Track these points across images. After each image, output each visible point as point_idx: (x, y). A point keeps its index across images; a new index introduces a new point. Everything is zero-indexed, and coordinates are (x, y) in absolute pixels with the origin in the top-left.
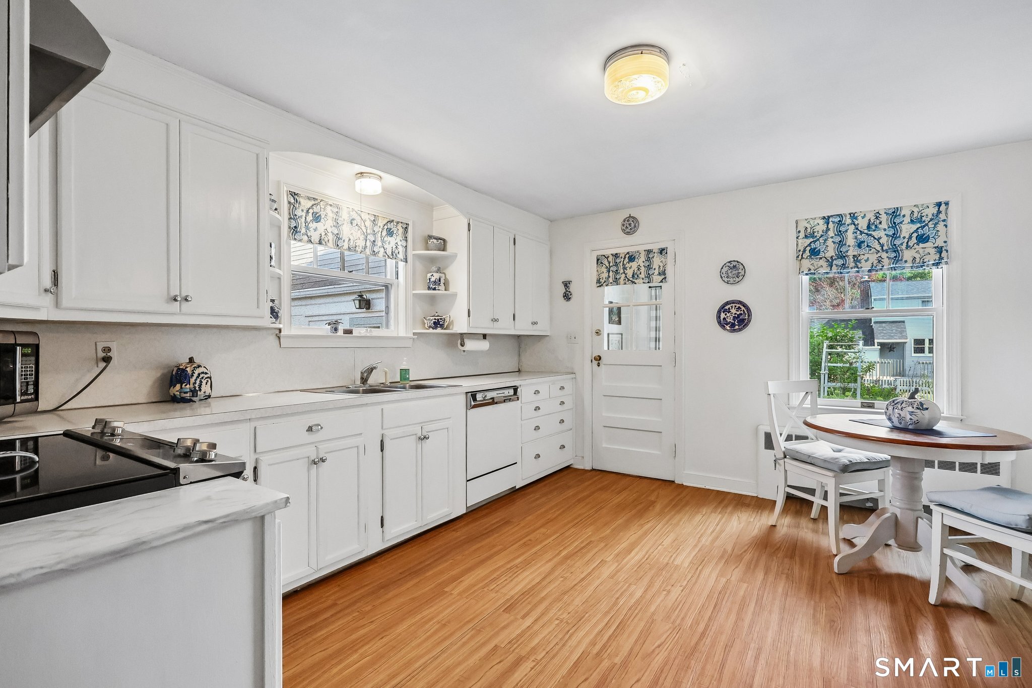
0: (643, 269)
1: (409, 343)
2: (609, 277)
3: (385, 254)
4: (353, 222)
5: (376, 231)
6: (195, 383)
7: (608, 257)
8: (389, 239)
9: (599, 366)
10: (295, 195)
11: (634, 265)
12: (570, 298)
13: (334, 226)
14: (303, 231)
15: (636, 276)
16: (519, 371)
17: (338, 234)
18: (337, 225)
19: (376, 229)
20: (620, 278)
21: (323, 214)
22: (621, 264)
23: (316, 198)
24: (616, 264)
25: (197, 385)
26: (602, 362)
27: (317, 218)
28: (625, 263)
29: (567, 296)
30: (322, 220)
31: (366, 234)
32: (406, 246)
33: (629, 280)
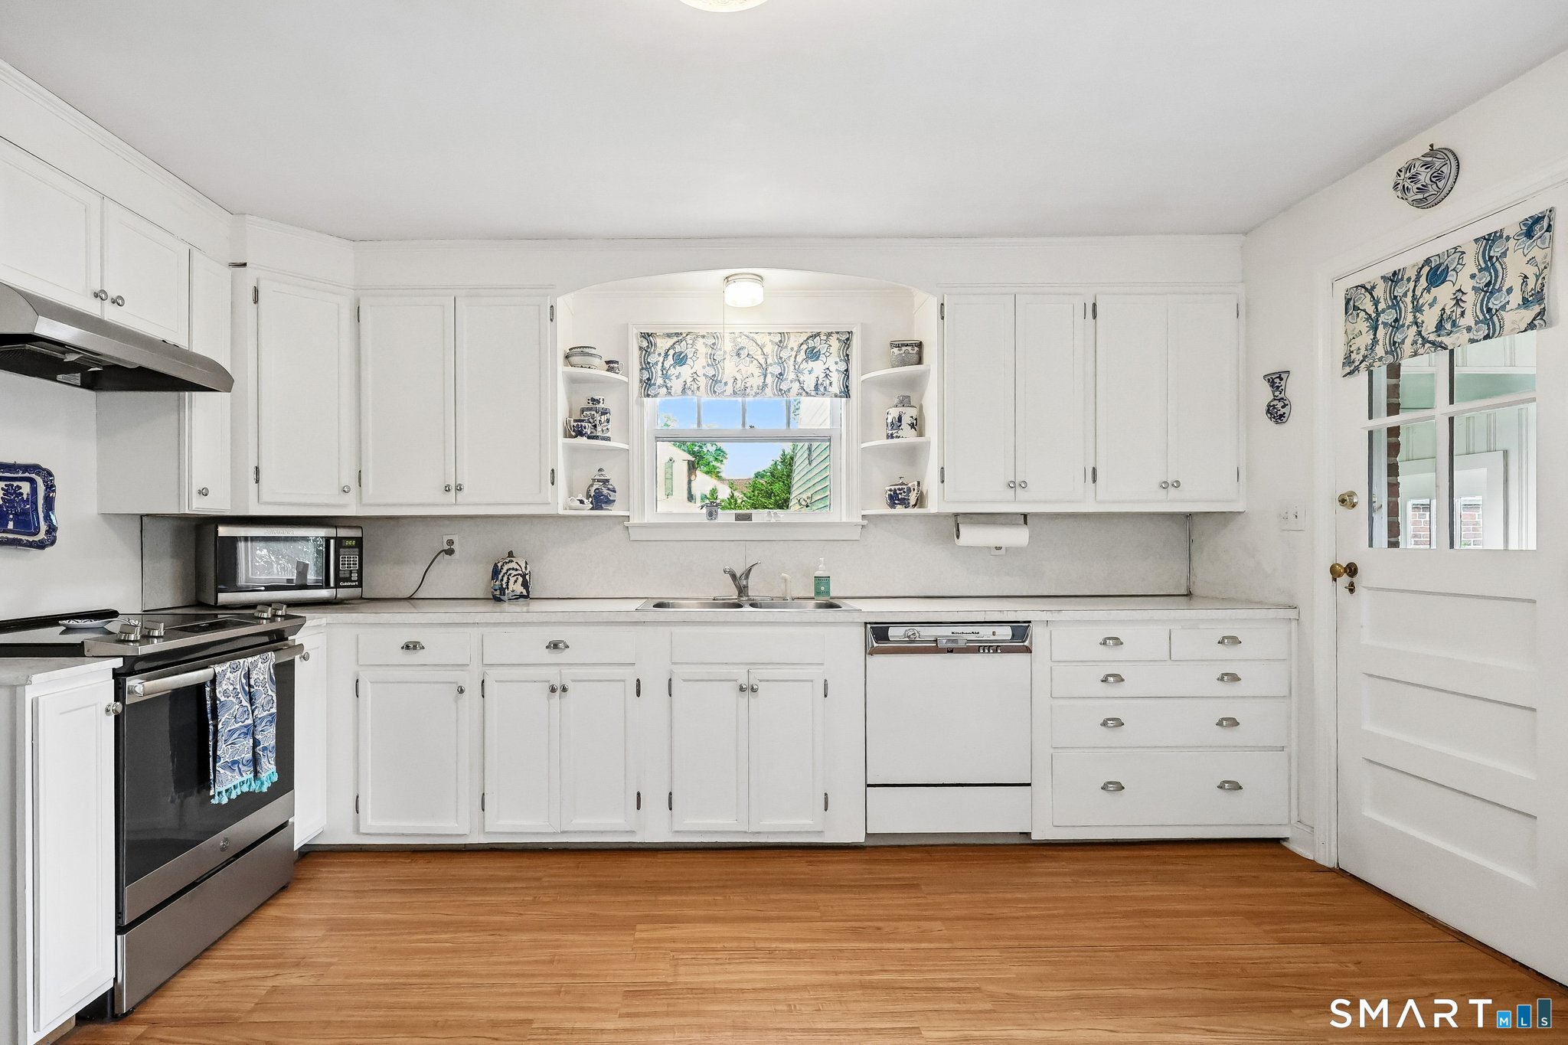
0: (1470, 298)
1: (856, 534)
2: (1375, 342)
3: (801, 391)
4: (741, 352)
5: (784, 358)
6: (502, 580)
7: (1373, 287)
8: (811, 364)
9: (1352, 591)
10: (649, 336)
11: (1444, 294)
12: (1282, 416)
13: (708, 365)
14: (660, 381)
15: (1448, 326)
16: (1189, 595)
17: (714, 376)
18: (713, 361)
19: (784, 354)
20: (1403, 342)
21: (690, 353)
22: (1409, 299)
23: (679, 332)
24: (1395, 302)
25: (504, 583)
26: (1362, 580)
27: (680, 360)
28: (1418, 293)
29: (1277, 413)
30: (689, 361)
31: (764, 366)
32: (847, 370)
33: (1425, 341)
